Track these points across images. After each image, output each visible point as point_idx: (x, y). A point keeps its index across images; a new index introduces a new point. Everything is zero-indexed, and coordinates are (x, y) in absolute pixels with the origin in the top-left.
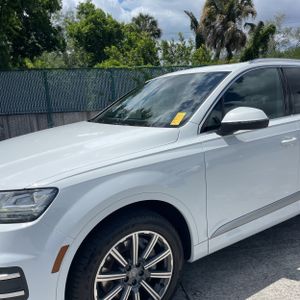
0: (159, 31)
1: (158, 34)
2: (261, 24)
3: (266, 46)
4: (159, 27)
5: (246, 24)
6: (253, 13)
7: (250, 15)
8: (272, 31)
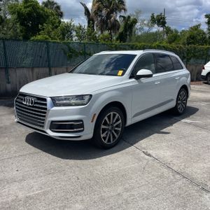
0: (62, 13)
1: (61, 15)
2: (129, 17)
3: (132, 31)
4: (62, 10)
5: (120, 16)
6: (125, 10)
7: (123, 11)
8: (135, 22)
